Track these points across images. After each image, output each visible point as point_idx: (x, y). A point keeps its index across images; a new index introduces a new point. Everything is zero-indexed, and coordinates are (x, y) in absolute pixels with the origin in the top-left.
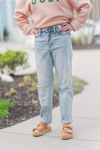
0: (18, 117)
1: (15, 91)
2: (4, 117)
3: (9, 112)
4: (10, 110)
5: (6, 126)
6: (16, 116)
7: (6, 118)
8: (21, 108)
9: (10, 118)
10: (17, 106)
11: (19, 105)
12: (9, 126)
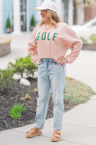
0: (28, 119)
1: (29, 97)
2: (17, 119)
3: (22, 115)
4: (22, 113)
5: (18, 126)
6: (26, 119)
7: (19, 120)
8: (31, 112)
9: (22, 120)
10: (28, 111)
11: (30, 109)
12: (20, 126)
